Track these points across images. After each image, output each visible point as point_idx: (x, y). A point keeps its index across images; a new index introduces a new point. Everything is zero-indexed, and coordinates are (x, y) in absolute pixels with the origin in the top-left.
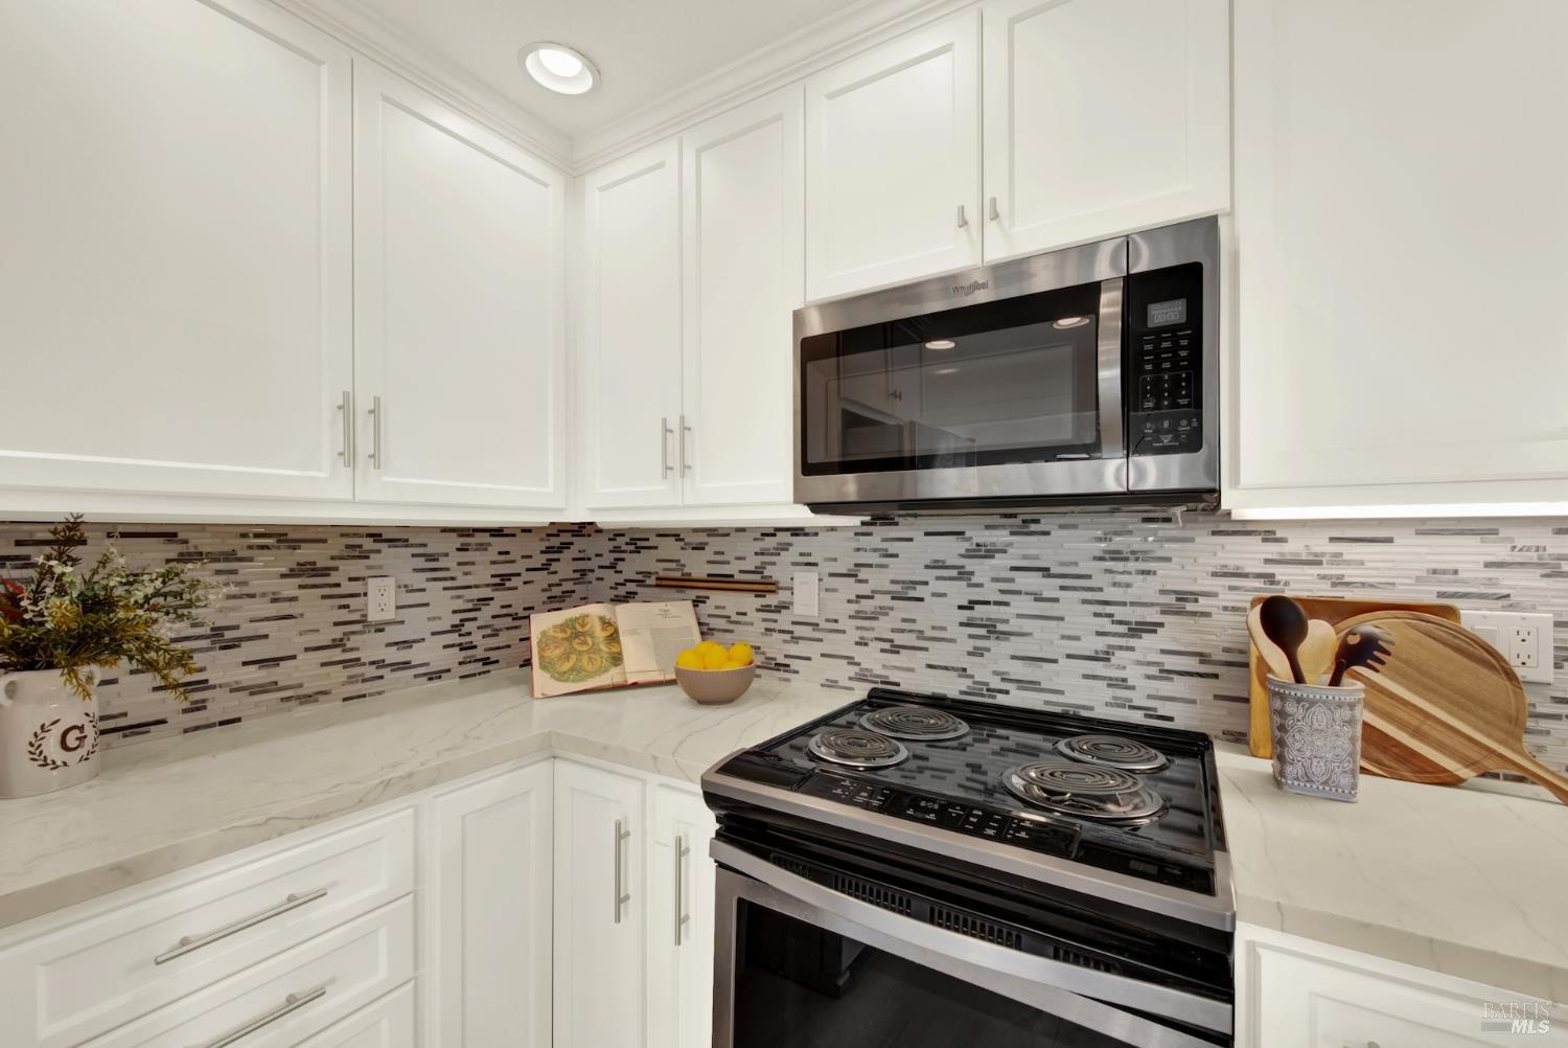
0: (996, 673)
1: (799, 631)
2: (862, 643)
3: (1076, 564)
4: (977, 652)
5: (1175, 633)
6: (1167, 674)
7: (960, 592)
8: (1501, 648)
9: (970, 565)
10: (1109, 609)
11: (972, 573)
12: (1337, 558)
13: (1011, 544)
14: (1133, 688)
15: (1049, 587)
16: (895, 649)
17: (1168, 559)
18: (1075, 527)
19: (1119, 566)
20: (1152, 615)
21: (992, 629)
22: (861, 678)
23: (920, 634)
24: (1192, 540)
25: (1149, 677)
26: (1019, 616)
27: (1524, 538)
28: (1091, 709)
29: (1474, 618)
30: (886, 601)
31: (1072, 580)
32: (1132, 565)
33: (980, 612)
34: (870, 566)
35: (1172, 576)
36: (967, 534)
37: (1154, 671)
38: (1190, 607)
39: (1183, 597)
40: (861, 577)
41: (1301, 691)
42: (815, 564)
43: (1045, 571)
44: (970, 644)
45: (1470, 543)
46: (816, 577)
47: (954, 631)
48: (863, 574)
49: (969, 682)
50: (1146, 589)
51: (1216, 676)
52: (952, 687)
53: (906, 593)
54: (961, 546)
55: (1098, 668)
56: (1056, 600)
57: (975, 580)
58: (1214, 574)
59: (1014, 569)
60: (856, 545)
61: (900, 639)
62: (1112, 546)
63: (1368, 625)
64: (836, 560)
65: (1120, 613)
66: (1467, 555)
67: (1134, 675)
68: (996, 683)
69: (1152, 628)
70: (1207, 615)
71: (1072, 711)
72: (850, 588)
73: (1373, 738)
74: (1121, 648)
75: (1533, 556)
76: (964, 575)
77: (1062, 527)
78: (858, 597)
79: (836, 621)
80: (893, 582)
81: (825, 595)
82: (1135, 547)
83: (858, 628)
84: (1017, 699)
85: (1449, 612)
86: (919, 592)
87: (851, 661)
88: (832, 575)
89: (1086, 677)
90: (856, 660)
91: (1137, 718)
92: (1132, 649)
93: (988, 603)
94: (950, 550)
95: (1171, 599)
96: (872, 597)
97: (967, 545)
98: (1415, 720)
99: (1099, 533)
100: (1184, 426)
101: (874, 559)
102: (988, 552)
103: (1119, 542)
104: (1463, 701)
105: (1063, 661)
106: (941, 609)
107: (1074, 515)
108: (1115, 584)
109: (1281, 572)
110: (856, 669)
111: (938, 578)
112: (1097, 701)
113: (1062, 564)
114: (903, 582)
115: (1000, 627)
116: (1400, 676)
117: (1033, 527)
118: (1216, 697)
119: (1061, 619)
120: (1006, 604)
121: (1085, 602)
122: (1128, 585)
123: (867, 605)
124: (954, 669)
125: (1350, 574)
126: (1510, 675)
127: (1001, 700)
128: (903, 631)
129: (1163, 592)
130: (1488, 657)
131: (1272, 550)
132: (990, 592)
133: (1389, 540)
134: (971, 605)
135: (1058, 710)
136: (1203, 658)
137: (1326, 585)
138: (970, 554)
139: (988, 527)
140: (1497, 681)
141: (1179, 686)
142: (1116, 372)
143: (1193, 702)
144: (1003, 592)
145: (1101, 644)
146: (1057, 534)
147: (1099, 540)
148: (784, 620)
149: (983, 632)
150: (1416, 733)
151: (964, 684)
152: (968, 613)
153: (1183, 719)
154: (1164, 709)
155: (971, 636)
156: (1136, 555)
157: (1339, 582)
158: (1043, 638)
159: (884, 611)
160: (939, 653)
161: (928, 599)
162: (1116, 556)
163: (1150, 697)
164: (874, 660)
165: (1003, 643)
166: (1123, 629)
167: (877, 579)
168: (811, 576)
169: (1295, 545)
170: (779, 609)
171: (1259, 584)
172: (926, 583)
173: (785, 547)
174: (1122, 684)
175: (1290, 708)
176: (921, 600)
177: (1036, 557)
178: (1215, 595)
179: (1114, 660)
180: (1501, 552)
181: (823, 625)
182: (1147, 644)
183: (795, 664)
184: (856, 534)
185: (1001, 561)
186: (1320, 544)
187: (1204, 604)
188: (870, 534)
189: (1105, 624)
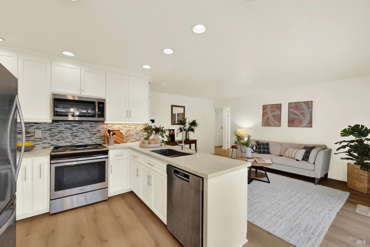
0: (76, 141)
1: (36, 140)
2: (52, 140)
3: (87, 128)
4: (73, 139)
5: (98, 134)
6: (97, 138)
7: (71, 132)
8: (123, 133)
9: (72, 128)
10: (91, 132)
11: (73, 129)
12: (112, 127)
13: (78, 125)
14: (94, 140)
15: (84, 130)
16: (59, 140)
17: (97, 127)
18: (87, 123)
19: (92, 128)
20: (96, 133)
21: (76, 136)
22: (52, 145)
23: (64, 138)
24: (100, 125)
25: (95, 139)
26: (80, 134)
27: (124, 125)
28: (89, 144)
29: (121, 131)
30: (57, 134)
31: (87, 129)
32: (94, 128)
33: (74, 134)
34: (54, 129)
35: (98, 129)
36: (72, 124)
37: (96, 138)
38: (100, 132)
39: (99, 131)
40: (51, 130)
41: (110, 137)
42: (41, 129)
43: (83, 129)
44: (72, 138)
45: (121, 125)
46: (41, 131)
47: (69, 137)
48: (52, 130)
49: (72, 143)
50: (95, 130)
51: (102, 138)
52: (69, 144)
53: (60, 132)
54: (70, 126)
55: (90, 139)
56: (85, 132)
57: (73, 130)
58: (102, 128)
59: (79, 128)
60: (51, 126)
61: (59, 139)
62: (91, 126)
63: (114, 132)
64: (46, 128)
65: (92, 133)
66: (120, 126)
67: (94, 139)
68: (76, 143)
69: (96, 134)
70: (101, 132)
71: (86, 144)
72: (49, 132)
73: (115, 141)
74: (92, 136)
75: (124, 126)
76: (71, 129)
77: (85, 123)
78: (51, 133)
79: (46, 137)
80: (58, 131)
81: (43, 133)
82: (94, 126)
83: (51, 138)
84: (79, 144)
85: (119, 130)
86: (63, 132)
87: (49, 143)
88: (44, 130)
89: (88, 140)
90: (50, 143)
91: (94, 143)
92: (93, 136)
93: (75, 133)
94: (69, 126)
95: (98, 131)
96: (54, 133)
97: (72, 125)
98: (117, 139)
99: (90, 124)
100: (103, 115)
101: (55, 127)
102: (75, 126)
103: (92, 125)
104: (120, 137)
105: (86, 139)
106: (68, 134)
107: (87, 122)
108: (92, 130)
109: (108, 128)
110: (51, 144)
111: (67, 130)
112: (90, 142)
113: (85, 128)
114: (60, 131)
115: (77, 136)
116: (116, 136)
117: (82, 123)
118: (102, 140)
119: (85, 134)
120: (78, 133)
121: (88, 132)
122: (93, 130)
123: (52, 134)
124: (69, 142)
125: (113, 128)
126: (123, 135)
127: (77, 145)
128: (60, 138)
129: (97, 130)
130: (121, 134)
131: (107, 126)
132: (75, 131)
133: (115, 125)
134: (72, 133)
135: (85, 144)
136: (101, 136)
137: (111, 129)
138: (72, 127)
139: (75, 123)
140: (122, 135)
141: (99, 140)
142: (97, 110)
143: (100, 141)
144: (77, 131)
145: (90, 136)
146: (85, 124)
147: (90, 125)
148: (32, 138)
149: (74, 136)
150: (117, 140)
151: (71, 144)
152: (72, 134)
153: (99, 143)
154: (97, 142)
155: (72, 137)
156: (94, 127)
157: (112, 129)
158: (83, 136)
159: (56, 135)
160: (66, 140)
161: (65, 133)
162: (92, 127)
163: (96, 141)
164: (54, 143)
165: (77, 138)
166: (93, 134)
167: (55, 131)
168: (40, 131)
169: (109, 125)
170: (30, 137)
171: (106, 129)
172: (65, 131)
173: (33, 126)
174: (93, 140)
175: (109, 138)
176: (64, 133)
177: (82, 127)
178: (102, 130)
179: (92, 138)
180: (122, 126)
181: (42, 138)
182: (95, 136)
183: (36, 146)
184: (50, 124)
185: (77, 127)
186: (111, 125)
187: (101, 131)
188: (54, 124)
189: (91, 134)
